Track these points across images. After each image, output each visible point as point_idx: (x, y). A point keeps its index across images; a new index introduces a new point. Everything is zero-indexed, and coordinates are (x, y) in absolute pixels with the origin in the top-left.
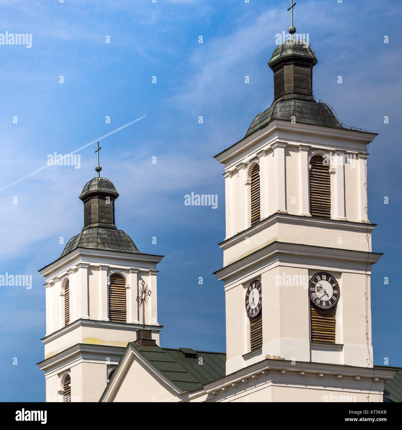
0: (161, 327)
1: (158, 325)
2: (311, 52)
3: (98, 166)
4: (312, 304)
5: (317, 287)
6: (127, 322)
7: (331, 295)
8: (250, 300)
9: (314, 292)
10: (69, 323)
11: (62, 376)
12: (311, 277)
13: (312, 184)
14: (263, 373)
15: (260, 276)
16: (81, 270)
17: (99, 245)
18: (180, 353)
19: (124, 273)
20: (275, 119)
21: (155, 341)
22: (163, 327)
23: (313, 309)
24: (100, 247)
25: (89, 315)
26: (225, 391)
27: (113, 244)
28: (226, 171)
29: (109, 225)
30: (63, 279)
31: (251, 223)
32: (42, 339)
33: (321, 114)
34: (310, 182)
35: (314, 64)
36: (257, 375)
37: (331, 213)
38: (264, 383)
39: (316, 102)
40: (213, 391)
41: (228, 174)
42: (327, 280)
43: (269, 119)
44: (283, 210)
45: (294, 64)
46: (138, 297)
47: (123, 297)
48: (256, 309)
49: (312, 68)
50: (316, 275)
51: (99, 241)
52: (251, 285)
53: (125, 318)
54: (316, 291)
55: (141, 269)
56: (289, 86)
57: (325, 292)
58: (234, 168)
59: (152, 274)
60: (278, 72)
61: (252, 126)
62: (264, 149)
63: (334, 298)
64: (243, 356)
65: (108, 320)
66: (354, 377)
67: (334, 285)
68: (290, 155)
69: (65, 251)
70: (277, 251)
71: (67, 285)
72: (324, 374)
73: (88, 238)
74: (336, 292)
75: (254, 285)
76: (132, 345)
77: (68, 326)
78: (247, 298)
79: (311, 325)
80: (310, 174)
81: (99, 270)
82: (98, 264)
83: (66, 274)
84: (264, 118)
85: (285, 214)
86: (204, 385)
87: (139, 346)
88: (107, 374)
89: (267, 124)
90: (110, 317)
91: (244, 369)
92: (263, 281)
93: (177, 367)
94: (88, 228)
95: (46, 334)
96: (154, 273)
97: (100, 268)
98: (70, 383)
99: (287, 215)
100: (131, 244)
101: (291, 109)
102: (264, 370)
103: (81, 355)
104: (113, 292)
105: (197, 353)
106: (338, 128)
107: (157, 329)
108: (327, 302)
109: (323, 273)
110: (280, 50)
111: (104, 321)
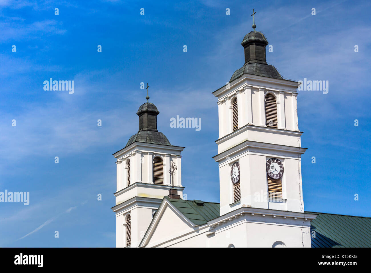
0: (183, 187)
1: (182, 186)
2: (265, 38)
3: (147, 96)
4: (268, 176)
5: (271, 166)
6: (164, 185)
7: (279, 171)
8: (233, 173)
9: (270, 169)
10: (130, 185)
11: (126, 215)
12: (267, 161)
13: (267, 109)
14: (241, 215)
15: (238, 160)
16: (137, 154)
17: (147, 140)
18: (194, 203)
19: (162, 157)
20: (245, 73)
21: (179, 195)
22: (184, 187)
23: (269, 179)
24: (148, 142)
25: (141, 180)
26: (220, 225)
27: (156, 140)
28: (219, 101)
29: (154, 129)
30: (127, 159)
31: (233, 130)
32: (114, 194)
33: (271, 71)
34: (266, 108)
35: (266, 45)
36: (238, 216)
37: (278, 125)
38: (242, 221)
39: (268, 65)
40: (213, 225)
41: (220, 102)
42: (276, 162)
43: (242, 73)
44: (251, 123)
45: (256, 44)
46: (170, 170)
47: (161, 170)
48: (236, 178)
49: (265, 47)
50: (270, 159)
51: (148, 138)
52: (234, 164)
53: (163, 182)
54: (270, 168)
55: (172, 155)
56: (253, 56)
57: (275, 169)
58: (223, 99)
59: (178, 158)
60: (246, 48)
61: (233, 77)
62: (240, 89)
63: (281, 173)
64: (230, 205)
65: (153, 183)
66: (293, 218)
67: (281, 165)
68: (254, 93)
69: (128, 143)
70: (248, 146)
71: (129, 163)
72: (276, 216)
73: (142, 136)
74: (281, 169)
75: (235, 164)
76: (166, 198)
77: (130, 186)
78: (232, 172)
79: (268, 188)
80: (265, 104)
81: (148, 155)
82: (147, 151)
83: (129, 157)
84: (240, 72)
85: (252, 125)
86: (208, 222)
87: (170, 199)
88: (152, 214)
89: (241, 76)
90: (154, 182)
91: (230, 212)
92: (240, 163)
93: (192, 211)
94: (142, 131)
95: (116, 191)
96: (180, 156)
97: (148, 153)
98: (130, 219)
99: (253, 126)
100: (166, 140)
101: (254, 68)
102: (242, 213)
103: (137, 203)
104: (156, 167)
105: (203, 203)
106: (280, 79)
107: (182, 189)
108: (277, 175)
109: (274, 159)
110: (248, 37)
111: (150, 184)
